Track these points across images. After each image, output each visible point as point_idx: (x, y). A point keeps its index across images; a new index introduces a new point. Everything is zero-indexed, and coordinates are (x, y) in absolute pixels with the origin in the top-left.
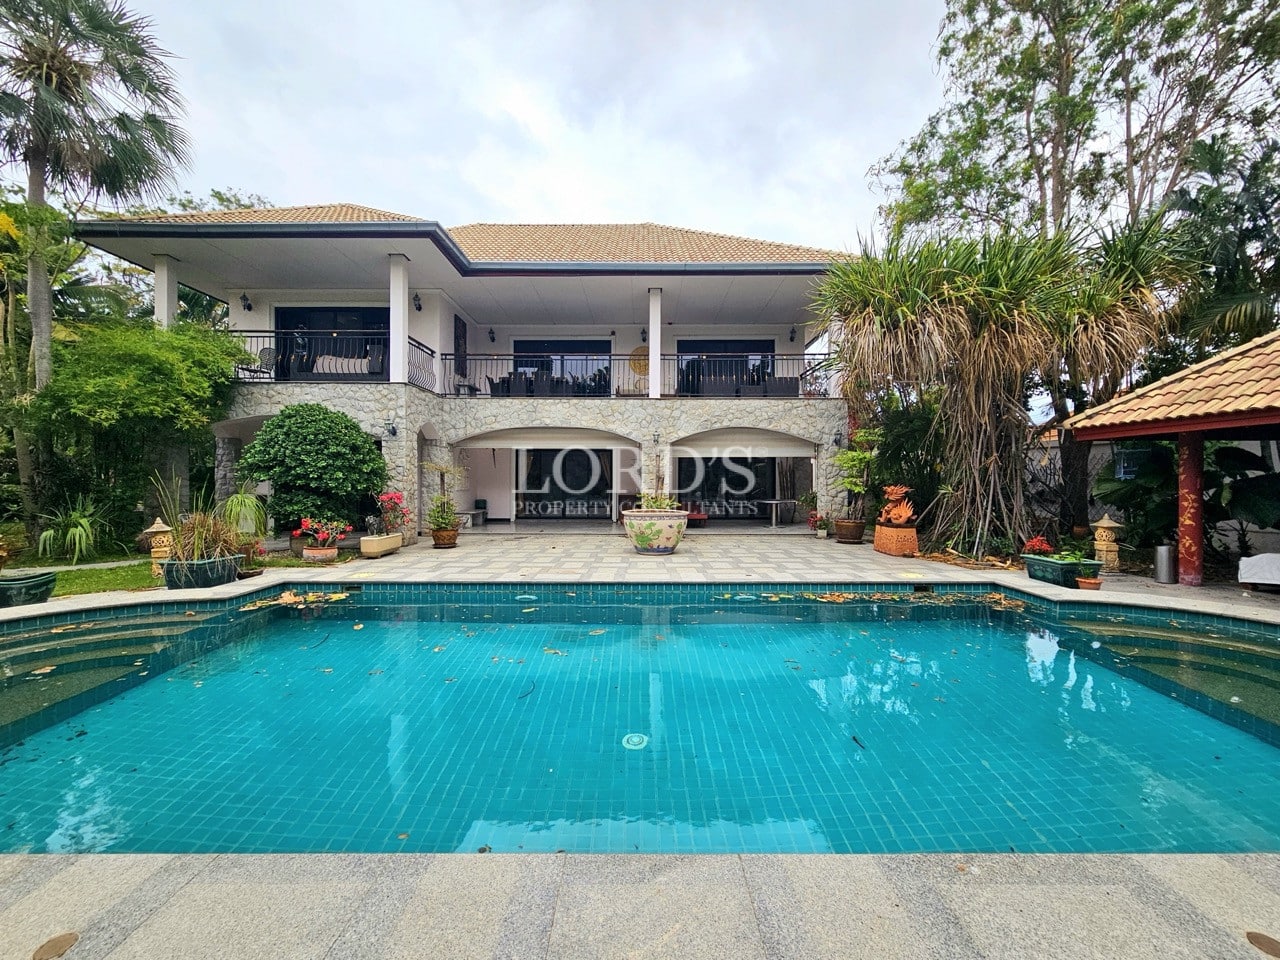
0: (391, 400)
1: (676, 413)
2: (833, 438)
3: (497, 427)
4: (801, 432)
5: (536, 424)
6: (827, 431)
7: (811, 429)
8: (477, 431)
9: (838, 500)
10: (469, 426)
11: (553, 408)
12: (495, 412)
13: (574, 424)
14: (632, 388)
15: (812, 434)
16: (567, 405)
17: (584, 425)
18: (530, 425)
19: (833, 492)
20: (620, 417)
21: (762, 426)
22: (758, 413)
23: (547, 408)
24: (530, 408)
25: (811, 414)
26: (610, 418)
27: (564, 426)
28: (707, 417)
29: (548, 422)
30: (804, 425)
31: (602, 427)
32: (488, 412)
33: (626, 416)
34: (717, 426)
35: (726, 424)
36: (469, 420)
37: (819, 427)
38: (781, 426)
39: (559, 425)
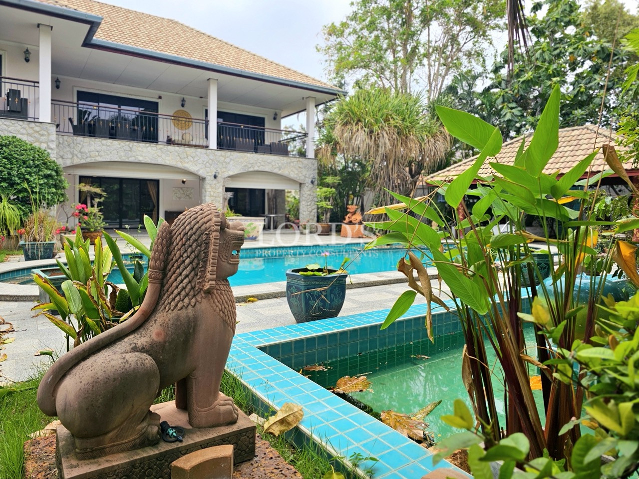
0: (42, 135)
1: (228, 160)
2: (310, 180)
3: (99, 159)
4: (295, 176)
5: (132, 159)
6: (307, 176)
7: (300, 175)
8: (83, 161)
9: (313, 213)
10: (75, 157)
11: (145, 150)
12: (98, 148)
13: (160, 161)
14: (180, 139)
15: (300, 178)
16: (155, 148)
17: (168, 163)
18: (127, 160)
19: (310, 209)
20: (192, 159)
21: (276, 171)
22: (273, 163)
23: (140, 149)
24: (127, 148)
25: (300, 166)
26: (186, 160)
27: (153, 162)
28: (245, 164)
29: (141, 159)
30: (296, 172)
31: (180, 165)
32: (92, 148)
33: (196, 159)
34: (251, 169)
35: (256, 168)
36: (76, 152)
37: (304, 174)
38: (285, 172)
39: (149, 161)
